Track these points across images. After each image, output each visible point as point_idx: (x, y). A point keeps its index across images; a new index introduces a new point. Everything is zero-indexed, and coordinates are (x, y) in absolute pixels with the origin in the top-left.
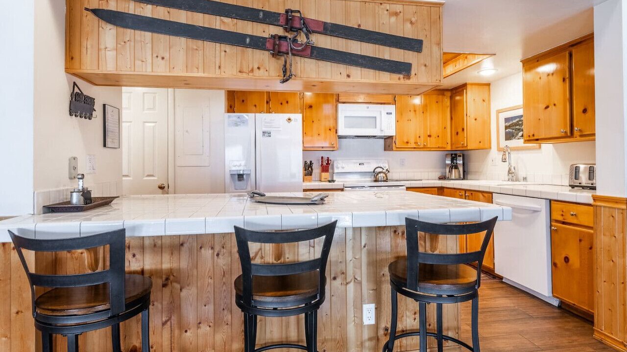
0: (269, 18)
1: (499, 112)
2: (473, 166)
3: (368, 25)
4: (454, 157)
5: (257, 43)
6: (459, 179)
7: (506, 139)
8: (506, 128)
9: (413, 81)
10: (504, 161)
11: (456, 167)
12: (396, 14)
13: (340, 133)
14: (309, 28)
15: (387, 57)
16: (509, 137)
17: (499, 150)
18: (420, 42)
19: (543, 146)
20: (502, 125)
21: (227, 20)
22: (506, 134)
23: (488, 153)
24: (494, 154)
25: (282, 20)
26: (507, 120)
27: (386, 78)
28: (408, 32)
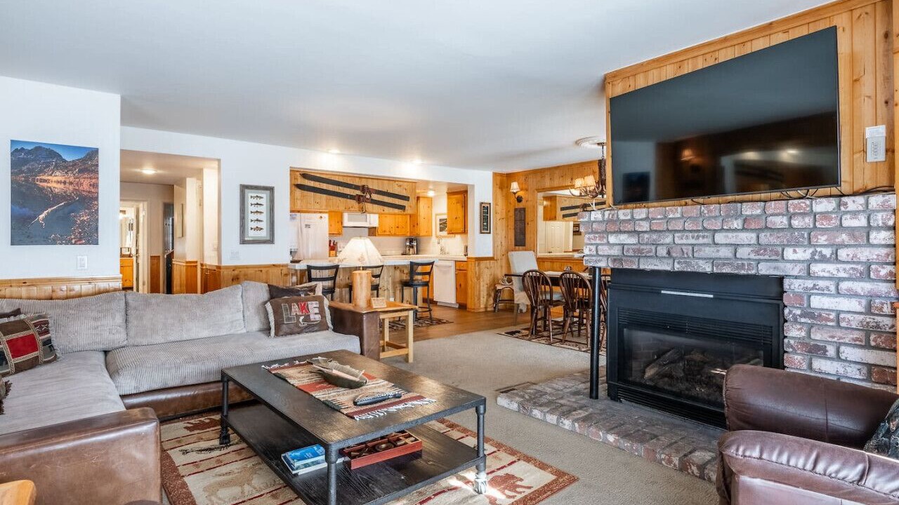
0: (356, 187)
1: (437, 215)
2: (422, 247)
3: (391, 191)
4: (411, 241)
5: (352, 197)
6: (414, 254)
7: (440, 231)
8: (440, 224)
9: (406, 212)
10: (439, 243)
11: (412, 247)
12: (400, 186)
13: (345, 225)
14: (370, 191)
15: (397, 203)
16: (441, 230)
17: (437, 237)
18: (409, 197)
19: (457, 236)
20: (438, 222)
21: (340, 188)
22: (440, 228)
23: (430, 239)
24: (434, 240)
25: (361, 188)
26: (440, 220)
27: (396, 211)
28: (404, 193)
